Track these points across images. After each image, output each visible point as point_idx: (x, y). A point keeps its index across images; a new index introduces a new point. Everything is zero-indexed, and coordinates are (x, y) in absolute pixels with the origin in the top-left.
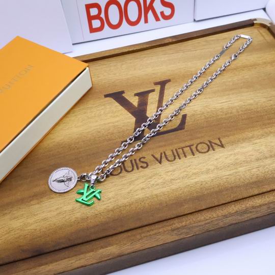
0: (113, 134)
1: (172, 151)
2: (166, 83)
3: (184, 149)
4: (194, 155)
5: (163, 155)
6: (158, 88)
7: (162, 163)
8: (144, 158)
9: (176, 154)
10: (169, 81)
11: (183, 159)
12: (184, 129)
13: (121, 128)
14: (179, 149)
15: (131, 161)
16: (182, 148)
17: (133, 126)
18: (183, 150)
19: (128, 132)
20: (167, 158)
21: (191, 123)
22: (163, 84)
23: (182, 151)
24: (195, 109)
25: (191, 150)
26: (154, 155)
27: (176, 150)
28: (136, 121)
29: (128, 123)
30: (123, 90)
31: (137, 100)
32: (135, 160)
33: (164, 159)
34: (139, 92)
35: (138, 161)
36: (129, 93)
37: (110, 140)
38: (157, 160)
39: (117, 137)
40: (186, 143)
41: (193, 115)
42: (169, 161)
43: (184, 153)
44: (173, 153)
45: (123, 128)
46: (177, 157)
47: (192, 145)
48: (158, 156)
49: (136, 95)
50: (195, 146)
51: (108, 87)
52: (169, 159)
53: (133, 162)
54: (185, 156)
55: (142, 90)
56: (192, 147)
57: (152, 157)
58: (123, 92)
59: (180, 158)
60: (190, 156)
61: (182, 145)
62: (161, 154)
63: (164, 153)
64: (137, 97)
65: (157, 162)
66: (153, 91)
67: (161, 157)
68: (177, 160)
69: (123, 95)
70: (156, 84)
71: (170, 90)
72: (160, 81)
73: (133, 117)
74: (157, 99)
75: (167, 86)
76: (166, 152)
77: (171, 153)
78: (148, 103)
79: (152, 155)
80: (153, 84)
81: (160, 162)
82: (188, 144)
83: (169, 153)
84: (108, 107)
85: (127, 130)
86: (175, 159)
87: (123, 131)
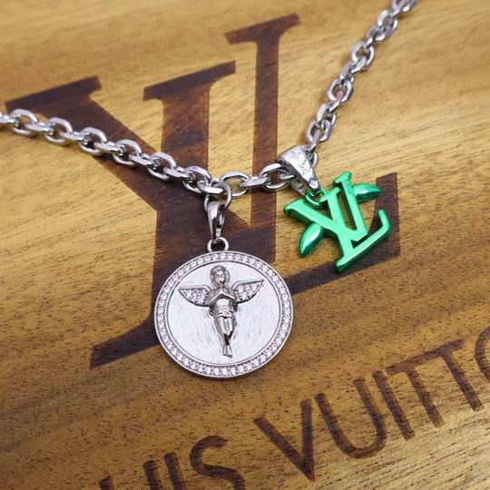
0: (47, 303)
1: (359, 383)
2: (280, 33)
3: (417, 369)
4: (476, 405)
5: (316, 416)
6: (247, 56)
7: (316, 472)
8: (217, 442)
9: (383, 409)
10: (291, 21)
11: (425, 432)
12: (397, 253)
13: (90, 270)
14: (393, 369)
15: (150, 467)
16: (408, 366)
17: (149, 255)
18: (412, 375)
19: (123, 287)
20: (338, 437)
21: (422, 219)
22: (267, 36)
23: (409, 384)
24: (433, 146)
25: (458, 373)
26: (269, 418)
27: (378, 377)
28: (159, 225)
29: (125, 236)
30: (89, 75)
31: (159, 120)
32: (171, 459)
33: (323, 444)
34: (165, 78)
35: (185, 469)
36: (122, 88)
37: (32, 342)
38: (290, 452)
39: (68, 319)
40: (424, 330)
41: (429, 177)
42: (350, 450)
43: (425, 398)
44: (367, 400)
45: (100, 267)
46: (391, 425)
47: (457, 345)
48: (289, 425)
49: (153, 93)
50: (470, 347)
51: (27, 63)
52: (353, 439)
53: (162, 471)
54: (434, 415)
55: (178, 71)
56: (455, 355)
57: (260, 433)
58: (91, 84)
59: (408, 433)
60: (456, 416)
61: (408, 346)
62: (306, 408)
63: (320, 398)
64: (157, 106)
65: (290, 467)
66: (227, 69)
67: (308, 428)
68: (395, 442)
69: (95, 97)
70: (238, 37)
71: (300, 63)
72: (251, 23)
73: (144, 205)
74: (251, 107)
75: (286, 44)
76: (331, 400)
77: (355, 402)
78: (212, 131)
79: (260, 422)
80: (224, 41)
81: (307, 466)
82: (431, 336)
83: (345, 403)
84: (25, 159)
85: (121, 277)
86: (382, 435)
87: (100, 287)
